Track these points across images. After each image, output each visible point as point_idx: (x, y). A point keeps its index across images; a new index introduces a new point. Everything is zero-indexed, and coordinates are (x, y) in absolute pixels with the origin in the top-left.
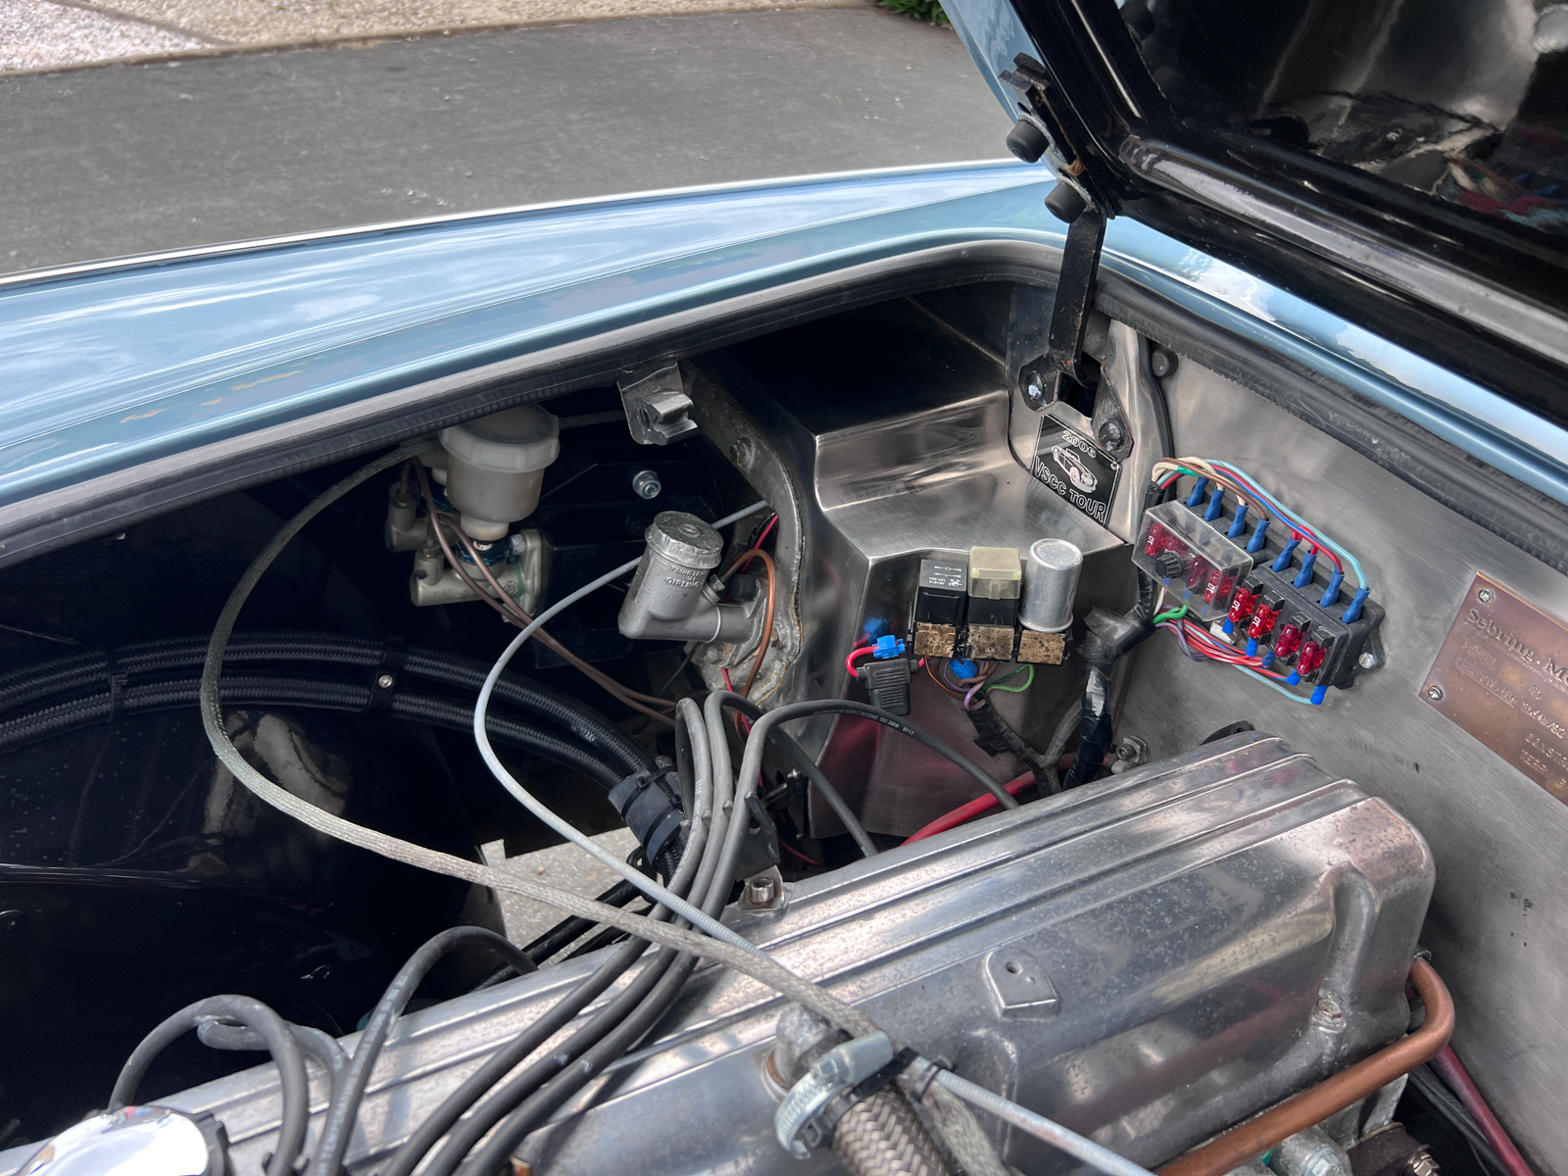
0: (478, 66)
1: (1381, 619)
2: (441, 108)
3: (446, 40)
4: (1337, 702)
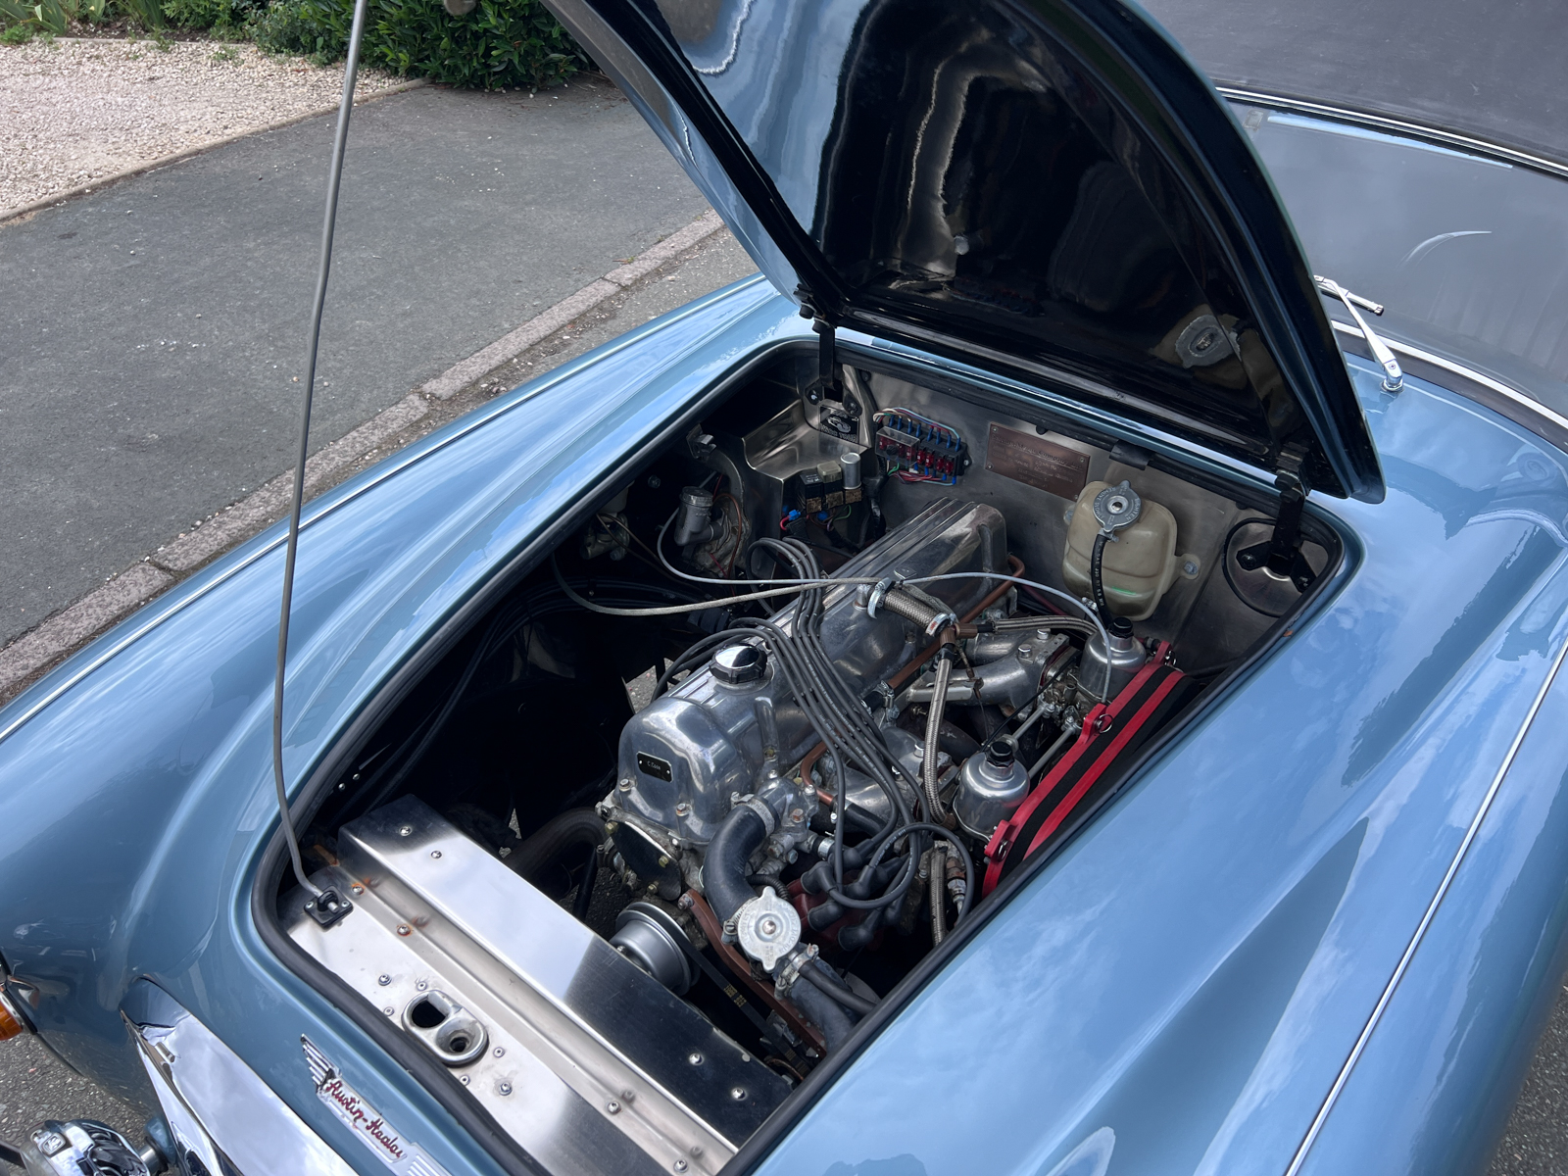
0: (137, 216)
1: (967, 446)
2: (132, 263)
3: (91, 198)
4: (961, 481)
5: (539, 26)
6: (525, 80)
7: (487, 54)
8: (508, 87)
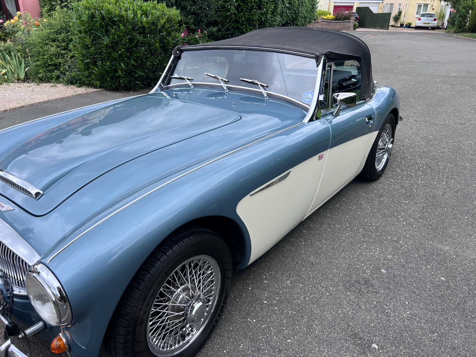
0: (20, 115)
5: (133, 75)
6: (130, 88)
7: (119, 82)
8: (126, 90)
